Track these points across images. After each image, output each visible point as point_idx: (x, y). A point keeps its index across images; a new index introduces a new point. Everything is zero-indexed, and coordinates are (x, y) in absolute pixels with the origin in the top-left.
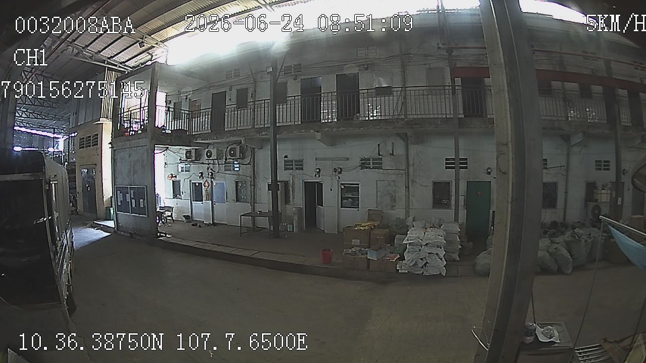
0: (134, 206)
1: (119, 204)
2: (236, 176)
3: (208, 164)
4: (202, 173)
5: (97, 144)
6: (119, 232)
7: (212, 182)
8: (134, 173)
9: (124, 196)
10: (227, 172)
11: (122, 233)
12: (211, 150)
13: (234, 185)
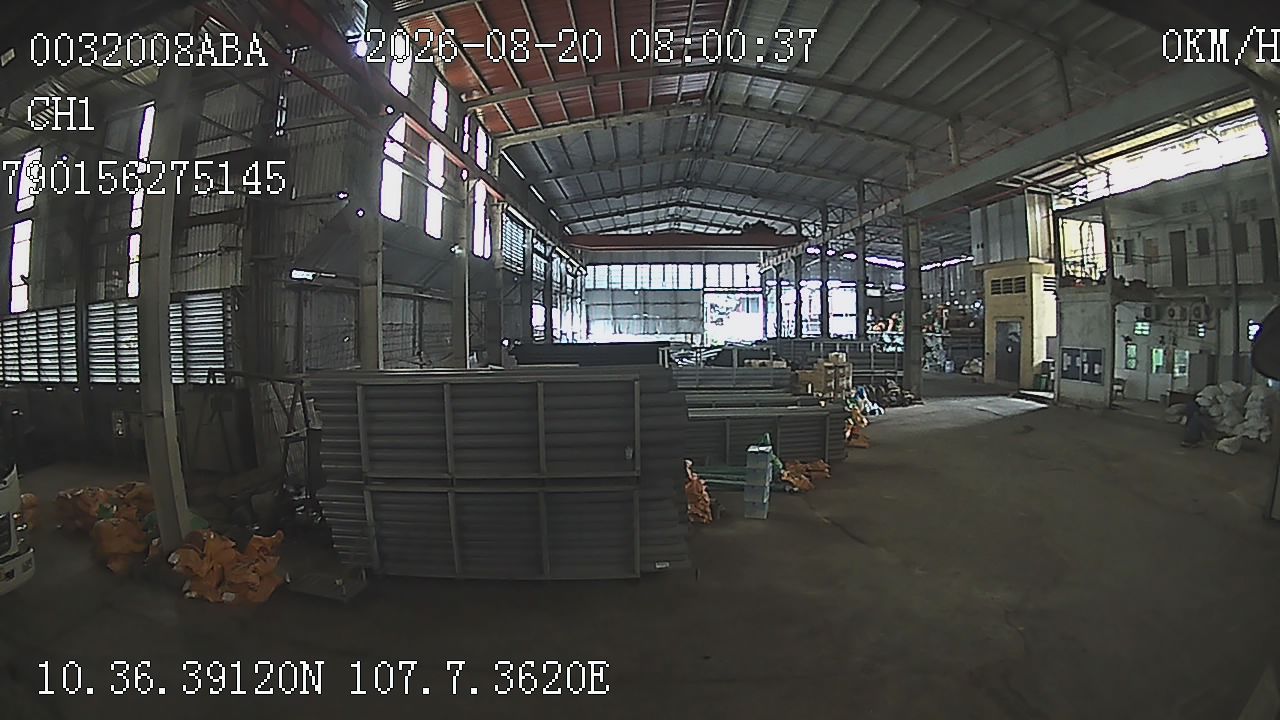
0: (1086, 371)
1: (1065, 369)
3: (1171, 325)
4: (1162, 337)
5: (1024, 291)
6: (1059, 404)
7: (1173, 349)
8: (1089, 332)
9: (1074, 361)
10: (1192, 338)
11: (1064, 405)
12: (1175, 308)
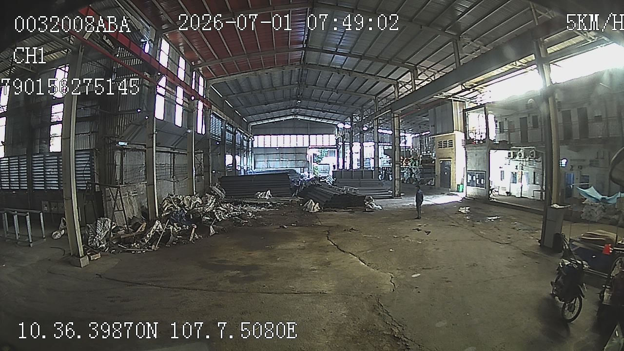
0: (478, 183)
1: (469, 182)
2: (534, 169)
3: (520, 161)
4: (517, 166)
5: (452, 146)
6: (466, 198)
7: (522, 172)
8: (479, 165)
9: (472, 178)
10: (530, 166)
12: (522, 153)
13: (533, 174)
